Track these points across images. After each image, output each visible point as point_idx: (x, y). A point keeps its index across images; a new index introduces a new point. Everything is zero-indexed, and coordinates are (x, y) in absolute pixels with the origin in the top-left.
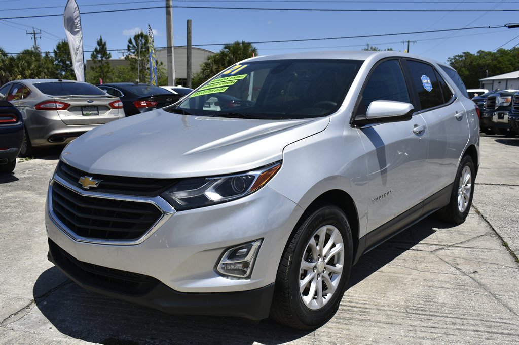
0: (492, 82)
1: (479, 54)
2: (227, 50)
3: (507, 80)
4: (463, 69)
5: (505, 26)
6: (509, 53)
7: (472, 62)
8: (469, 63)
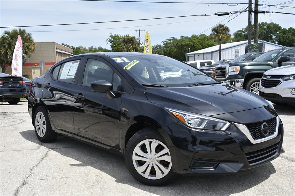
0: (194, 55)
1: (181, 38)
2: (7, 35)
3: (203, 54)
4: (173, 48)
5: (216, 14)
6: (198, 38)
7: (178, 43)
8: (176, 44)
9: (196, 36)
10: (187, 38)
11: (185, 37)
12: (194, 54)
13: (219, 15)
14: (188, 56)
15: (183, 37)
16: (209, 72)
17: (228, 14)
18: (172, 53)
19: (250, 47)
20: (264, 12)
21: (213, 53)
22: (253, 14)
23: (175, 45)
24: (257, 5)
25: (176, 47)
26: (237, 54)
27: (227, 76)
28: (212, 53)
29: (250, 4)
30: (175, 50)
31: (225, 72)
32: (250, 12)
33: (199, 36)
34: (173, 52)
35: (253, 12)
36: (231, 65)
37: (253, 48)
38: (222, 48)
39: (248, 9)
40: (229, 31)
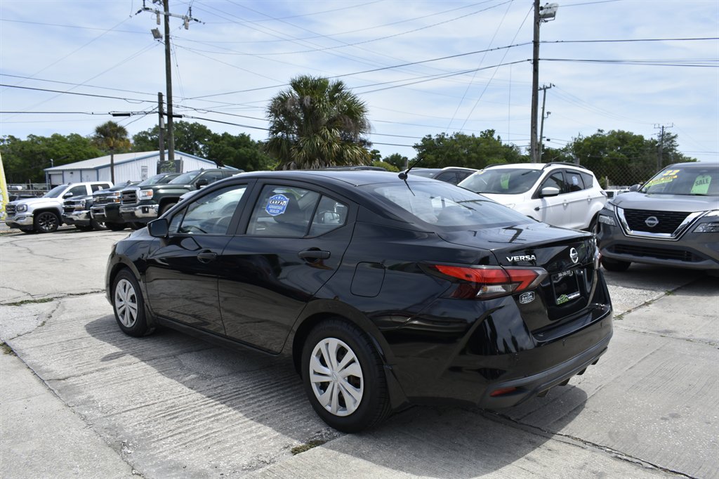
0: (61, 173)
1: (30, 139)
3: (81, 170)
4: (13, 156)
6: (66, 139)
7: (23, 148)
8: (19, 149)
9: (60, 136)
10: (43, 139)
11: (38, 138)
12: (63, 171)
13: (114, 115)
14: (50, 173)
15: (34, 136)
16: (111, 197)
17: (129, 115)
18: (11, 166)
19: (163, 165)
20: (180, 116)
21: (99, 170)
22: (165, 117)
23: (18, 151)
24: (170, 106)
25: (19, 156)
26: (144, 173)
27: (138, 202)
28: (97, 169)
29: (161, 103)
30: (19, 161)
31: (135, 196)
32: (161, 114)
33: (68, 137)
34: (13, 164)
35: (165, 114)
36: (142, 188)
37: (167, 167)
38: (115, 162)
39: (157, 110)
40: (126, 135)
